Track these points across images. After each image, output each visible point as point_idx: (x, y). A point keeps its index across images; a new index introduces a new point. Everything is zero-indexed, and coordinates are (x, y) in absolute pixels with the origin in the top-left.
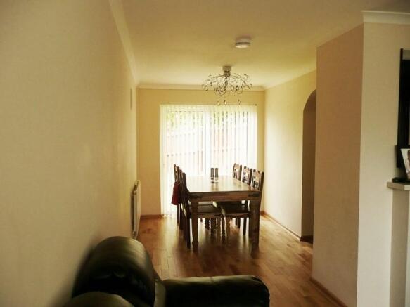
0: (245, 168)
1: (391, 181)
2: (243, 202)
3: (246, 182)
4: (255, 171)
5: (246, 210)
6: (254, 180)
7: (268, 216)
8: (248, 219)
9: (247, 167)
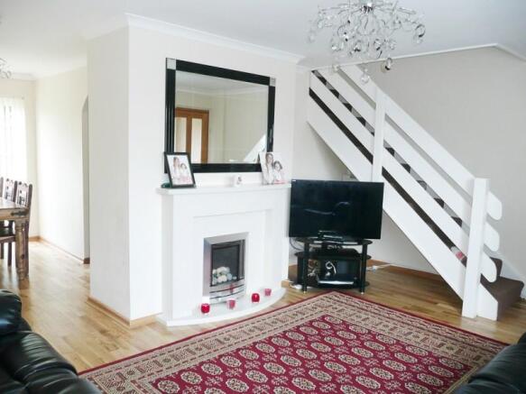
0: (8, 180)
1: (159, 187)
2: (6, 223)
3: (9, 198)
4: (20, 183)
5: (11, 234)
6: (20, 195)
7: (45, 240)
8: (13, 244)
9: (10, 179)
